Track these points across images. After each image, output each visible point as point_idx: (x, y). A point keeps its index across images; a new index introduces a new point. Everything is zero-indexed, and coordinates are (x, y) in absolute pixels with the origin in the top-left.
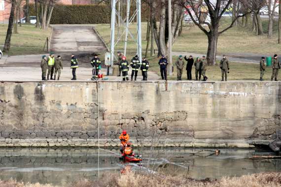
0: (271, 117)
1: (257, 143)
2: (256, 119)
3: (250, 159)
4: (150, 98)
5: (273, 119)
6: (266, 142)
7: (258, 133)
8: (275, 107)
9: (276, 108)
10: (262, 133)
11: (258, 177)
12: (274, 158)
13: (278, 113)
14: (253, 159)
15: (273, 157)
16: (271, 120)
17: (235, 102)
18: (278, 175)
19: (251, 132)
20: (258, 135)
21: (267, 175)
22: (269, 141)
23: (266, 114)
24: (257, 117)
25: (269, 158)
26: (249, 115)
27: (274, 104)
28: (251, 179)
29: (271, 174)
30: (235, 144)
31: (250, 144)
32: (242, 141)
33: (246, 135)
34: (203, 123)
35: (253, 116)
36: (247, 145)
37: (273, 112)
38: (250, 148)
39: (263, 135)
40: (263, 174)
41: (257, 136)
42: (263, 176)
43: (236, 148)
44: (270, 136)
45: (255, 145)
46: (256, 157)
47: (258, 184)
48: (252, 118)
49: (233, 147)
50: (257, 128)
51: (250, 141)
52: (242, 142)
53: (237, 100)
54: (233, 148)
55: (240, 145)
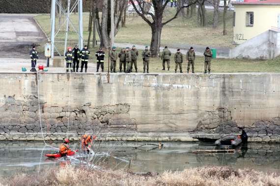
0: (215, 110)
1: (201, 137)
2: (200, 112)
3: (194, 153)
4: (91, 90)
5: (217, 112)
6: (210, 136)
7: (202, 126)
8: (219, 100)
9: (221, 101)
10: (206, 126)
11: (200, 171)
12: (218, 152)
13: (222, 106)
14: (196, 153)
15: (216, 151)
16: (215, 113)
17: (179, 94)
18: (221, 169)
19: (195, 125)
20: (202, 128)
21: (209, 168)
22: (213, 135)
23: (210, 107)
24: (201, 110)
25: (213, 152)
26: (193, 108)
27: (218, 97)
28: (193, 173)
29: (214, 168)
30: (178, 138)
31: (193, 138)
32: (185, 134)
33: (190, 129)
34: (146, 116)
35: (197, 109)
36: (191, 139)
37: (217, 105)
38: (194, 142)
39: (206, 128)
40: (206, 168)
41: (201, 130)
42: (206, 170)
43: (180, 141)
44: (214, 130)
45: (199, 138)
46: (199, 150)
47: (201, 178)
48: (196, 111)
49: (176, 140)
50: (200, 122)
51: (194, 135)
52: (185, 136)
53: (181, 93)
54: (176, 142)
55: (183, 139)
